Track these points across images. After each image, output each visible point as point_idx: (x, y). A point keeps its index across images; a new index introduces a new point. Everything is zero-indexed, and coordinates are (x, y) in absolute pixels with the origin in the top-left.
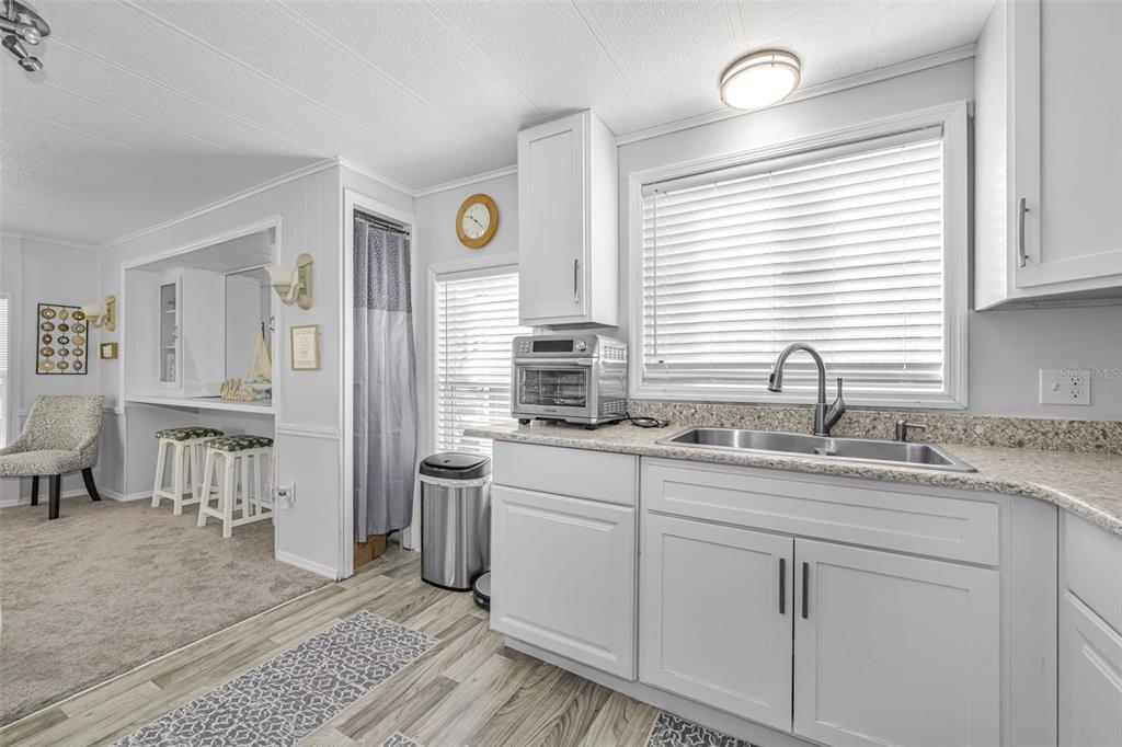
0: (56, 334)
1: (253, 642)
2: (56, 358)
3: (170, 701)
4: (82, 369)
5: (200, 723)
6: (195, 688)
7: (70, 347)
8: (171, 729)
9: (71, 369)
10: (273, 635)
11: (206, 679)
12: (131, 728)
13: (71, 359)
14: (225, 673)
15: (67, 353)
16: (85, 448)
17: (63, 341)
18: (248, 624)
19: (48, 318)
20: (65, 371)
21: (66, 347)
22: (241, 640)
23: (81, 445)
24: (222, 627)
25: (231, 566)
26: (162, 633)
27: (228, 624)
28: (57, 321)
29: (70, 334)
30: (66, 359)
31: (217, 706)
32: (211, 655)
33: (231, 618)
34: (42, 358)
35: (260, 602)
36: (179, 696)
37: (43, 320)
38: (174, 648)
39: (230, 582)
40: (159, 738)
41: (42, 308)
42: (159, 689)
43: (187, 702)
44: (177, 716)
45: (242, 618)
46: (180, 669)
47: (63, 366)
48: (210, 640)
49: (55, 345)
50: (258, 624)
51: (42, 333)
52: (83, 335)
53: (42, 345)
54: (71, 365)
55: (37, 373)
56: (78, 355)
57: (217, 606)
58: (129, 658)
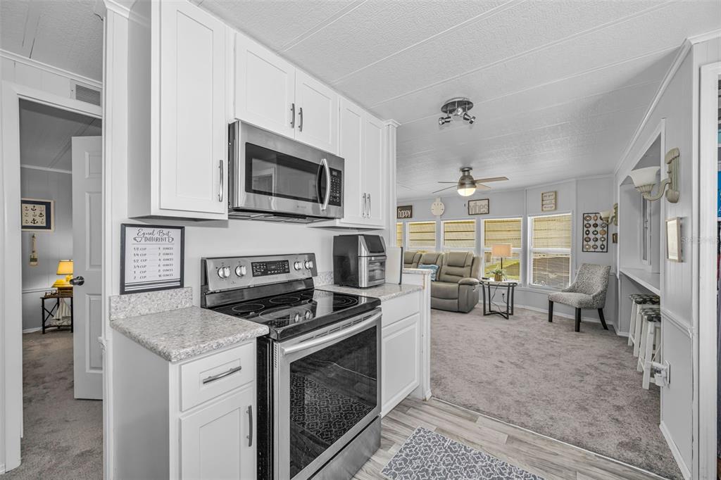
0: (592, 229)
1: (567, 465)
2: (591, 243)
3: (500, 451)
4: (604, 249)
5: (492, 474)
6: (514, 458)
7: (599, 236)
8: (484, 464)
9: (599, 249)
10: (580, 472)
11: (523, 458)
12: (479, 447)
13: (599, 243)
14: (533, 465)
15: (597, 240)
16: (596, 296)
17: (595, 233)
18: (580, 452)
19: (588, 220)
20: (596, 250)
21: (596, 236)
22: (563, 456)
23: (594, 294)
24: (563, 439)
25: (619, 408)
26: (537, 417)
27: (568, 441)
28: (592, 222)
29: (599, 229)
30: (597, 243)
31: (507, 475)
32: (541, 449)
33: (572, 439)
34: (585, 243)
35: (602, 445)
36: (505, 454)
37: (586, 222)
38: (532, 429)
39: (604, 418)
40: (477, 462)
41: (585, 215)
42: (505, 442)
43: (504, 458)
44: (492, 461)
45: (578, 444)
46: (521, 441)
47: (595, 247)
48: (551, 441)
49: (591, 236)
50: (585, 458)
51: (585, 229)
52: (605, 229)
53: (585, 236)
54: (599, 247)
55: (583, 251)
56: (603, 241)
57: (577, 425)
58: (513, 417)
